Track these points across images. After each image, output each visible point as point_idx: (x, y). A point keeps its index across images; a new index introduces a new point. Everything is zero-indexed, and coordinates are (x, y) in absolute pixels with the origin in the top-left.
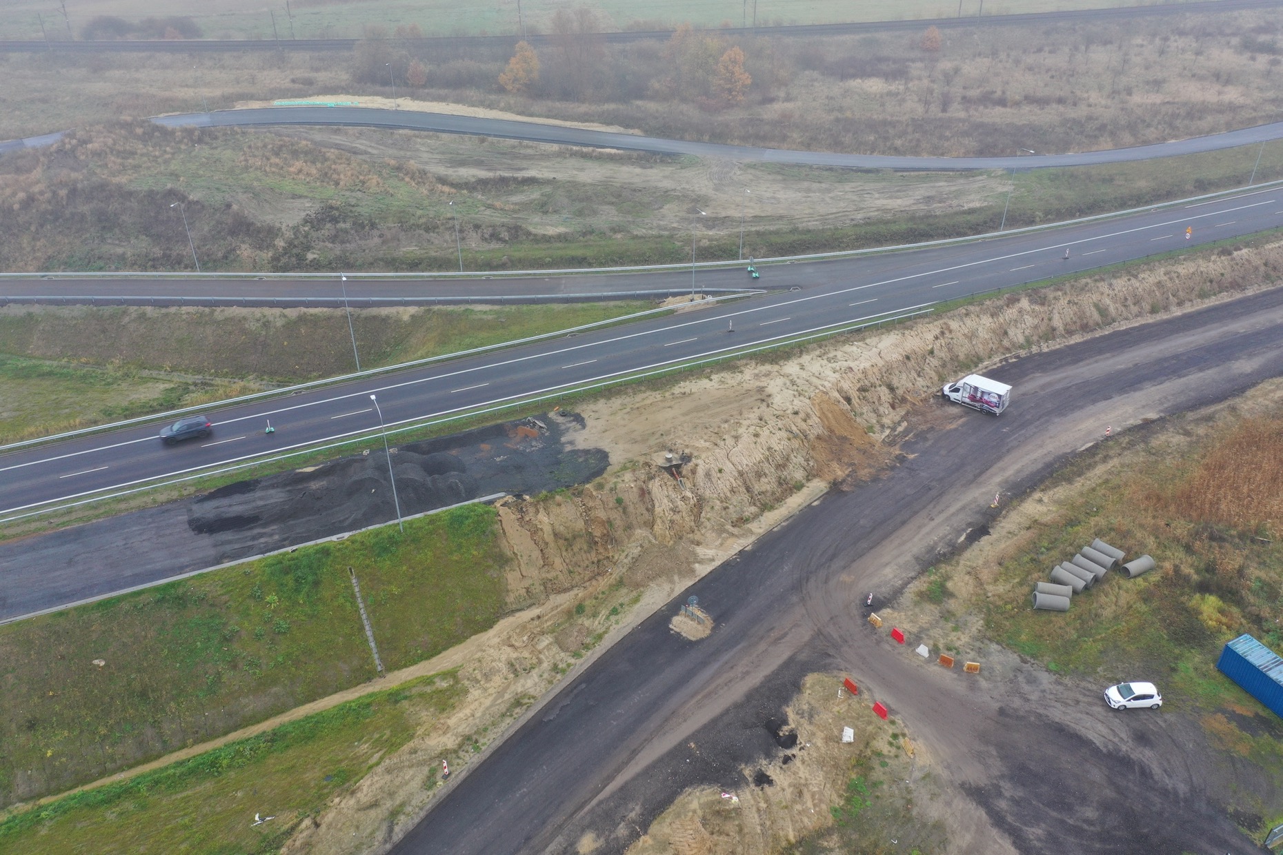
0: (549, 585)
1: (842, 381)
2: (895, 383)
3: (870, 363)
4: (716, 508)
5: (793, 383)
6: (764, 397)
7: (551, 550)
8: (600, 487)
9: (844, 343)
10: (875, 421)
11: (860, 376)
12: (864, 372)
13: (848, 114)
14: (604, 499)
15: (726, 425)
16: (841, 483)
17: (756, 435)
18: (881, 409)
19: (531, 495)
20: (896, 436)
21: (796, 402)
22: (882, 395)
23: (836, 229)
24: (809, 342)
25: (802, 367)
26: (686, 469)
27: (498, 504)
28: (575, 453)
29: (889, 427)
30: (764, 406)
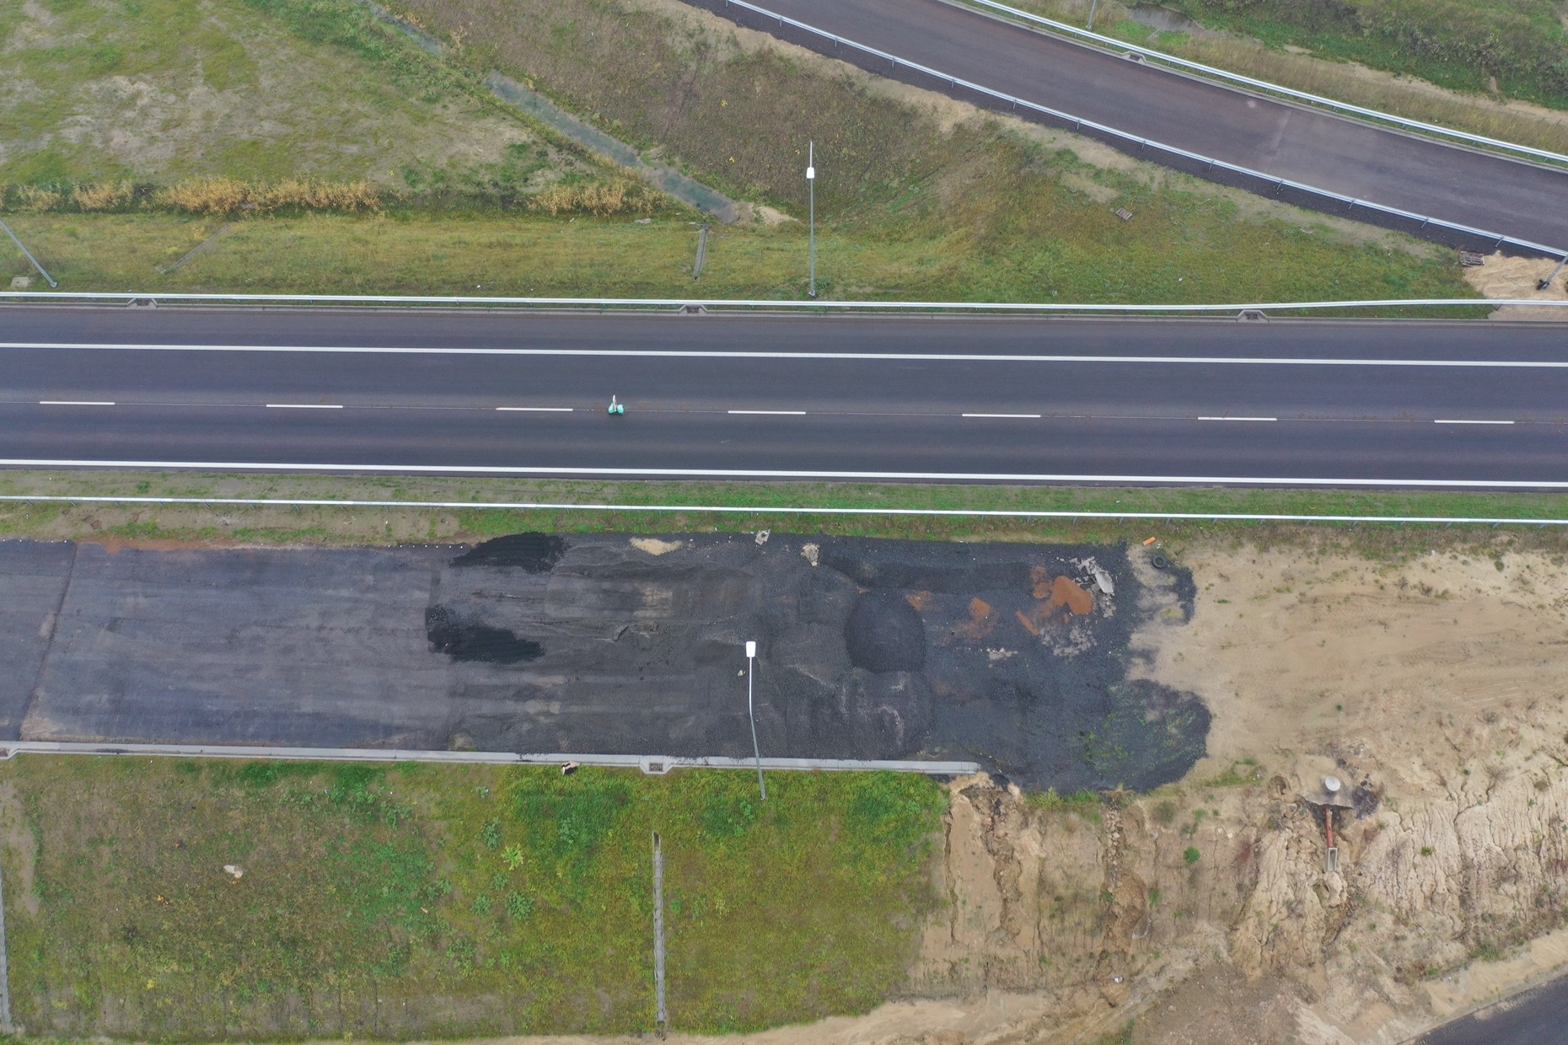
0: (995, 970)
8: (1164, 814)
14: (1163, 844)
15: (1486, 732)
17: (1541, 786)
19: (1024, 788)
26: (1354, 826)
27: (955, 788)
28: (1146, 687)
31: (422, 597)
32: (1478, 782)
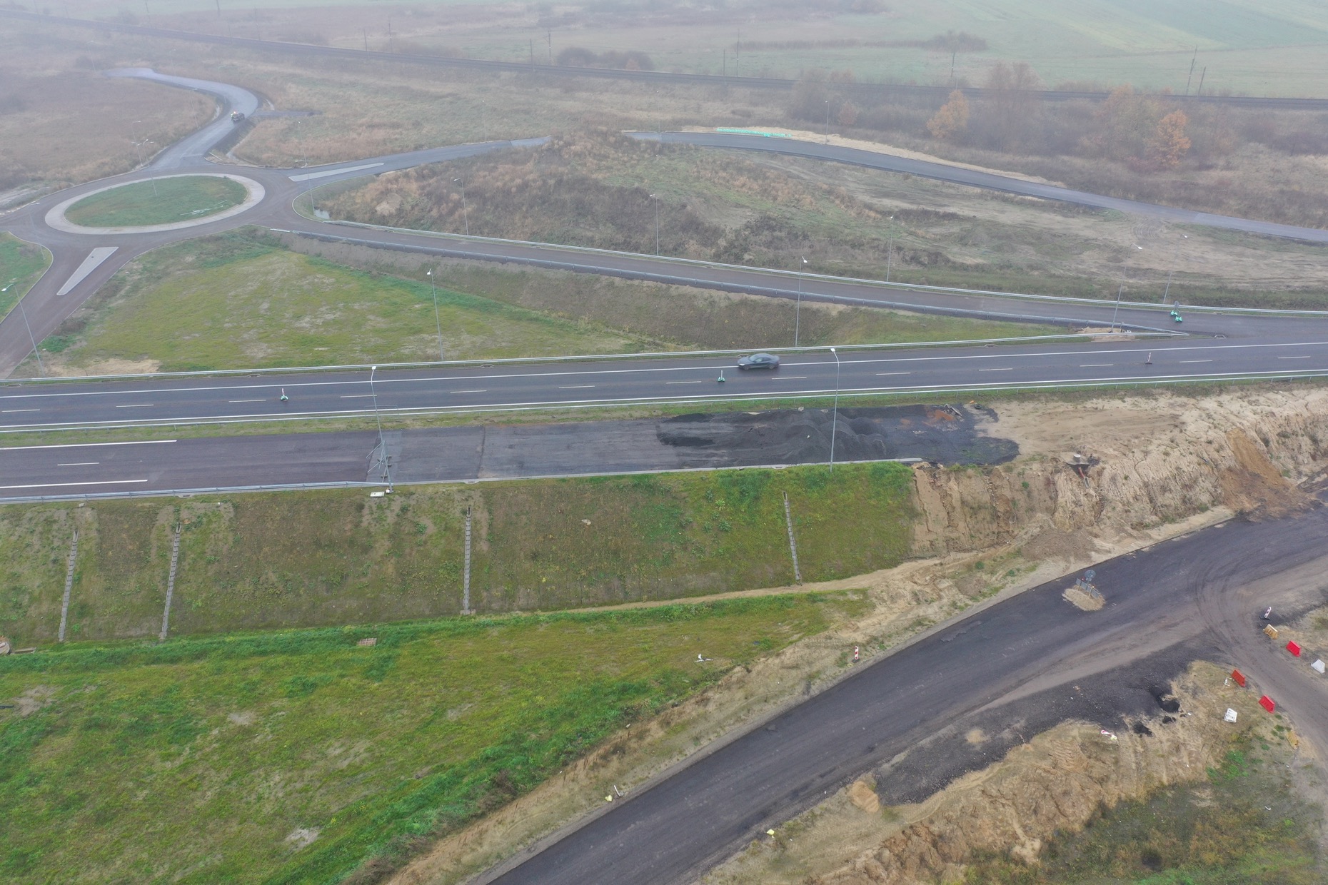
0: (951, 543)
1: (1262, 424)
2: (1320, 435)
3: (1294, 412)
4: (1118, 509)
5: (1209, 416)
6: (1177, 424)
7: (958, 514)
8: (1009, 470)
9: (1268, 390)
10: (1292, 467)
11: (1282, 422)
12: (1287, 419)
13: (1296, 187)
14: (1011, 480)
15: (1136, 441)
16: (1248, 514)
17: (1166, 454)
18: (1300, 458)
19: (945, 465)
20: (1313, 484)
21: (1211, 432)
22: (1303, 444)
23: (1270, 292)
24: (1231, 383)
25: (1220, 405)
26: (1092, 470)
27: (915, 467)
28: (988, 440)
29: (1306, 475)
30: (1176, 431)
31: (655, 432)
32: (1139, 455)
